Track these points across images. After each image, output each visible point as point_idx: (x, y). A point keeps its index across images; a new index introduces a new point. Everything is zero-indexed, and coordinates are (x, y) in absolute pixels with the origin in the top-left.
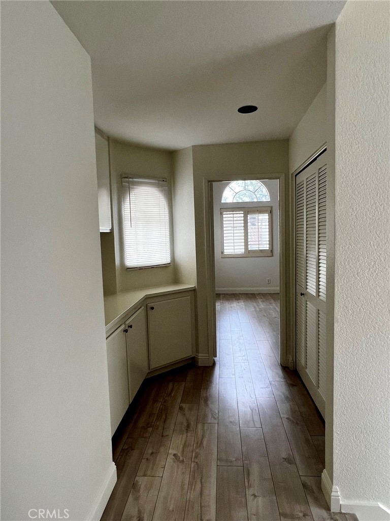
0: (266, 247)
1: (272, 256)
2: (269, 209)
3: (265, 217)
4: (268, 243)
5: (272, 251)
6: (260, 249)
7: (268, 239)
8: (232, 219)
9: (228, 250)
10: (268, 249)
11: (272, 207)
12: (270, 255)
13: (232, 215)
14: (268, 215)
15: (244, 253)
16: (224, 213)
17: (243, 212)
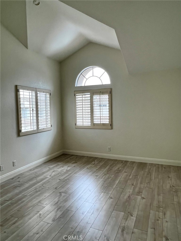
0: (107, 121)
1: (112, 129)
2: (109, 91)
3: (106, 97)
4: (108, 118)
5: (111, 125)
6: (101, 123)
7: (108, 115)
8: (82, 99)
9: (79, 123)
10: (108, 123)
11: (111, 89)
12: (110, 127)
13: (81, 96)
14: (108, 95)
15: (90, 125)
16: (77, 95)
17: (90, 93)
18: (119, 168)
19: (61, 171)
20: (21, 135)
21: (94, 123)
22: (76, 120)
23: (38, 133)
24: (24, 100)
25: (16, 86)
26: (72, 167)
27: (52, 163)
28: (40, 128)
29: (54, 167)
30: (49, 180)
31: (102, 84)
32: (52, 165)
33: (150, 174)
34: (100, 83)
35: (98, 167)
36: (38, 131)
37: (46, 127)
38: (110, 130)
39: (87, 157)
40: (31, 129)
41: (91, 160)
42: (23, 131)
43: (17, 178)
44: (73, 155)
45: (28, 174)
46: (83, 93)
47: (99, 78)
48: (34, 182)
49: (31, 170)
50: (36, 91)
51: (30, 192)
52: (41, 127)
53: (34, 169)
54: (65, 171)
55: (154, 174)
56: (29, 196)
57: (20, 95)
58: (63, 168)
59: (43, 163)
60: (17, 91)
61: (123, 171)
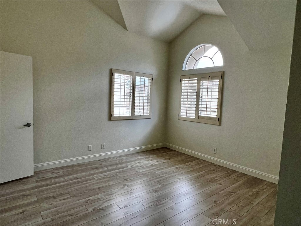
0: (214, 115)
1: (220, 125)
2: (221, 74)
3: (216, 83)
4: (216, 110)
5: (219, 120)
6: (207, 116)
7: (216, 107)
8: (187, 85)
9: (183, 114)
10: (216, 116)
11: (224, 72)
12: (218, 123)
13: (187, 82)
14: (218, 81)
15: (195, 118)
16: (183, 80)
17: (197, 79)
18: (216, 177)
19: (147, 164)
20: (112, 119)
21: (199, 115)
22: (180, 110)
23: (133, 119)
24: (121, 84)
25: (111, 70)
26: (161, 162)
27: (145, 154)
28: (135, 115)
29: (143, 158)
30: (127, 170)
31: (213, 66)
32: (143, 156)
33: (256, 197)
34: (211, 65)
35: (191, 169)
36: (132, 118)
37: (143, 115)
38: (218, 126)
39: (188, 155)
40: (124, 114)
41: (189, 160)
42: (114, 115)
43: (103, 161)
44: (173, 150)
45: (114, 159)
46: (190, 78)
47: (211, 59)
48: (112, 168)
49: (120, 156)
50: (134, 75)
51: (100, 177)
52: (136, 113)
53: (124, 156)
54: (150, 165)
55: (263, 197)
56: (96, 180)
57: (114, 78)
58: (151, 162)
59: (136, 152)
60: (111, 74)
61: (219, 182)
